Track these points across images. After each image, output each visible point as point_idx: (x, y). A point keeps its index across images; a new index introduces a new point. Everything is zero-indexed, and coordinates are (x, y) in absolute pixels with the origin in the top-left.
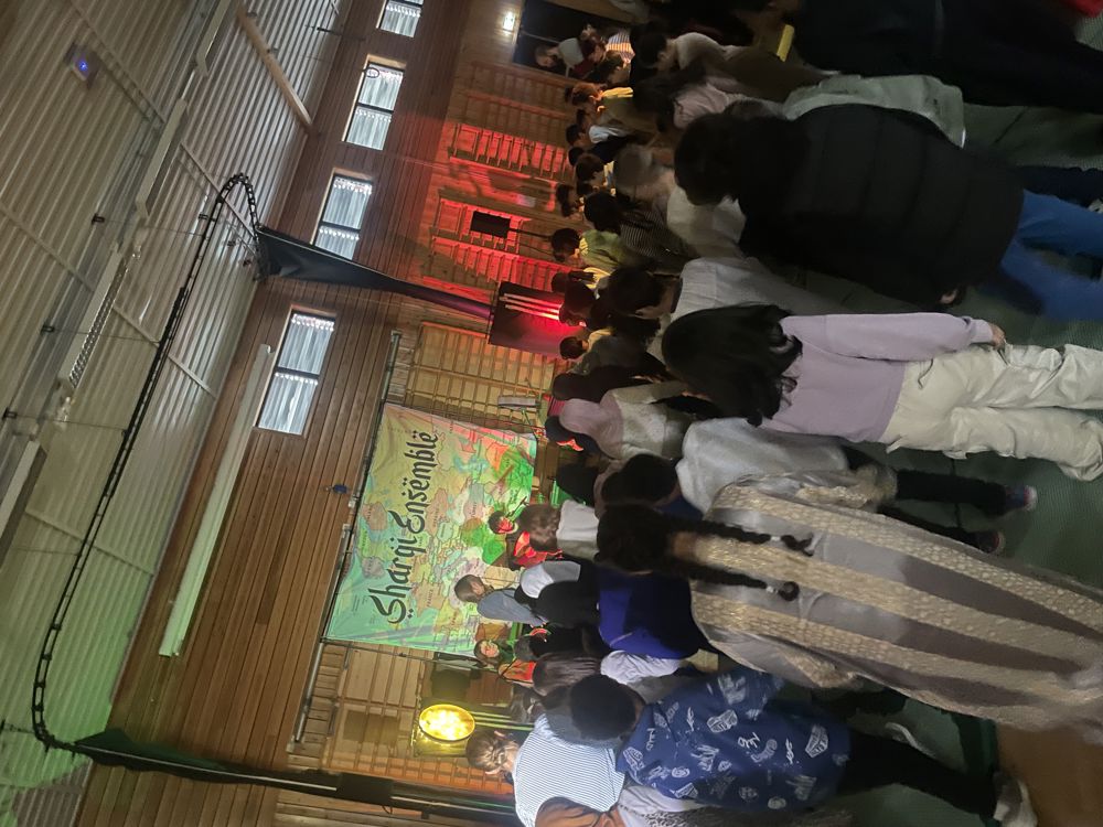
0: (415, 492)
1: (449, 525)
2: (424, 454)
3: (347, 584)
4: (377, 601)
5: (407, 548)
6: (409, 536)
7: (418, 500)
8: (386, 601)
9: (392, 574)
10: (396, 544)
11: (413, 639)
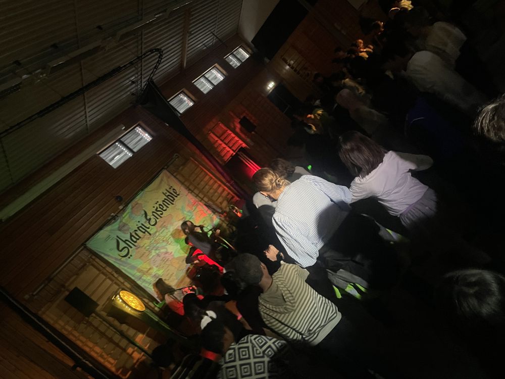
0: (159, 209)
1: (167, 231)
2: (171, 197)
4: (118, 242)
5: (143, 229)
6: (147, 225)
7: (159, 213)
8: (122, 245)
9: (131, 236)
10: (140, 225)
11: (126, 268)
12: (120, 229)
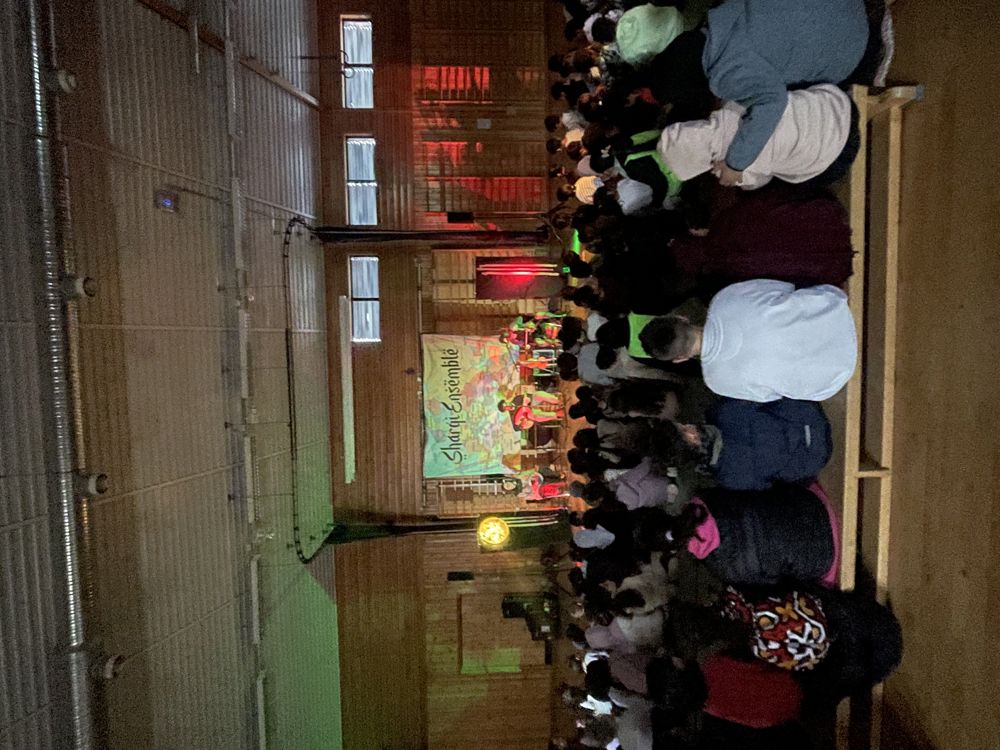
0: (452, 388)
1: (475, 404)
2: (452, 364)
3: (428, 448)
4: (446, 453)
5: (455, 422)
6: (455, 415)
7: (455, 392)
8: (450, 453)
9: (450, 438)
10: (449, 421)
11: (470, 470)
12: (438, 442)
